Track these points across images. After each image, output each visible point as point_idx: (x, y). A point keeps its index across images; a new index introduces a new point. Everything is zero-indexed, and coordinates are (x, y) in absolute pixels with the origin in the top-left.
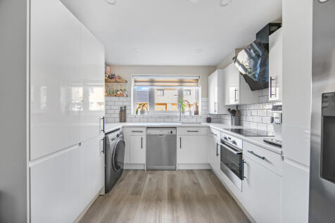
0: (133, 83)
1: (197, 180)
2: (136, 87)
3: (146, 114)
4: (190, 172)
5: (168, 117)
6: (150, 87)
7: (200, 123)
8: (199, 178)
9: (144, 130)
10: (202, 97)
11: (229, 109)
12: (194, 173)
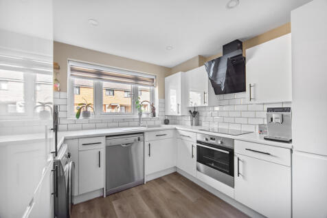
0: (69, 72)
1: (172, 187)
2: (72, 78)
3: (91, 117)
4: (160, 180)
5: (124, 120)
6: (96, 81)
7: (159, 126)
8: (173, 184)
9: (103, 140)
10: (159, 97)
11: (190, 111)
12: (165, 182)
